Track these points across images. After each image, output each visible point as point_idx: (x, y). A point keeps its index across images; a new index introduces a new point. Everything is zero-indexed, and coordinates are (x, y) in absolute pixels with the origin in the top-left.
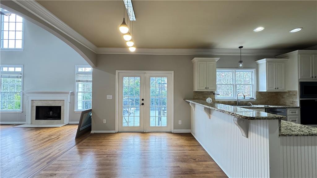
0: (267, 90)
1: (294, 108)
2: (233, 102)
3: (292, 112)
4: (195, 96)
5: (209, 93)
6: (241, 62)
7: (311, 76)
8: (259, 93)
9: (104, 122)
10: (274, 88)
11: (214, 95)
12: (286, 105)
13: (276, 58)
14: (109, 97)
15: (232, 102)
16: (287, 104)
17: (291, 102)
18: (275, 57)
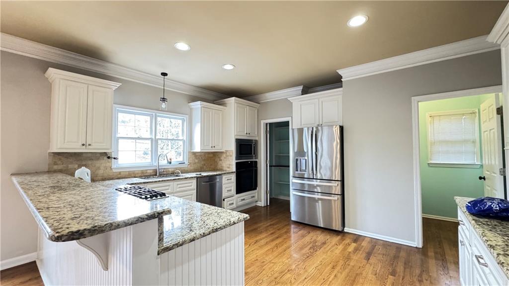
0: (201, 150)
1: (229, 173)
2: (151, 171)
3: (228, 180)
5: (99, 155)
6: (164, 100)
7: (246, 133)
8: (193, 154)
10: (210, 146)
11: (109, 160)
12: (224, 171)
13: (214, 104)
15: (148, 171)
16: (224, 169)
17: (228, 166)
18: (213, 102)
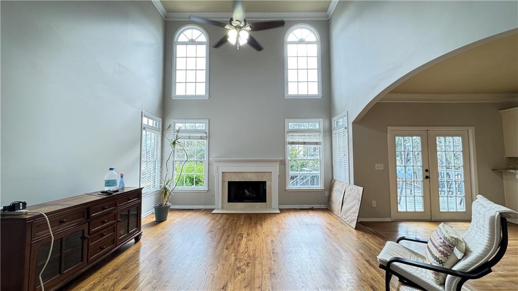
4: (510, 165)
9: (374, 205)
14: (379, 167)
